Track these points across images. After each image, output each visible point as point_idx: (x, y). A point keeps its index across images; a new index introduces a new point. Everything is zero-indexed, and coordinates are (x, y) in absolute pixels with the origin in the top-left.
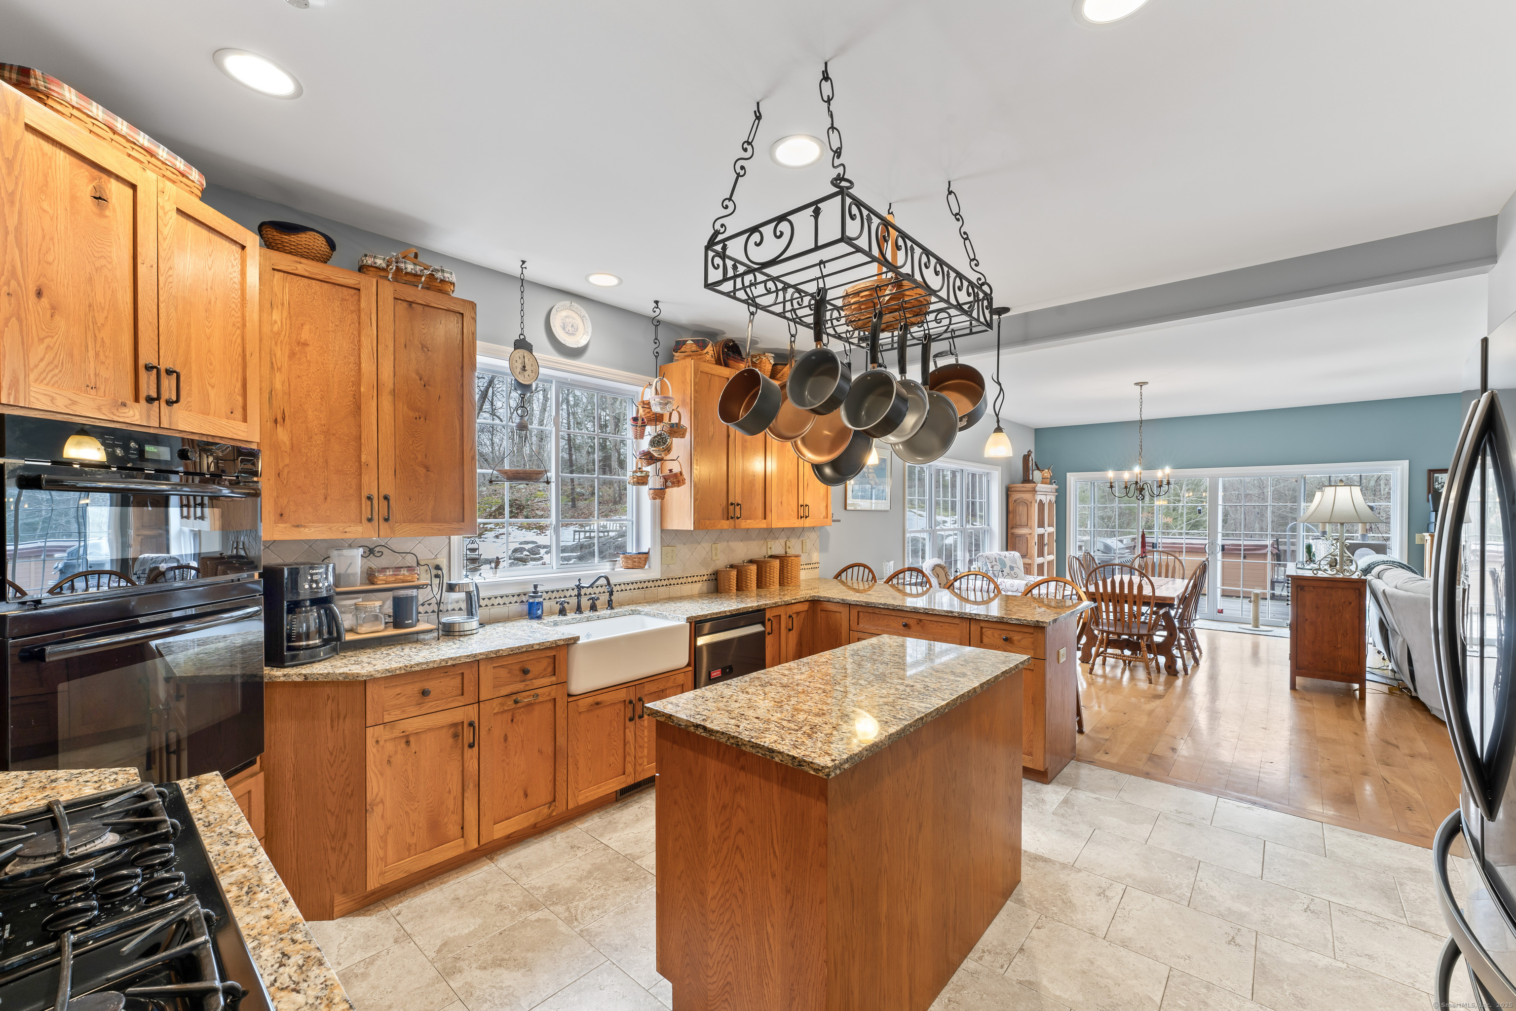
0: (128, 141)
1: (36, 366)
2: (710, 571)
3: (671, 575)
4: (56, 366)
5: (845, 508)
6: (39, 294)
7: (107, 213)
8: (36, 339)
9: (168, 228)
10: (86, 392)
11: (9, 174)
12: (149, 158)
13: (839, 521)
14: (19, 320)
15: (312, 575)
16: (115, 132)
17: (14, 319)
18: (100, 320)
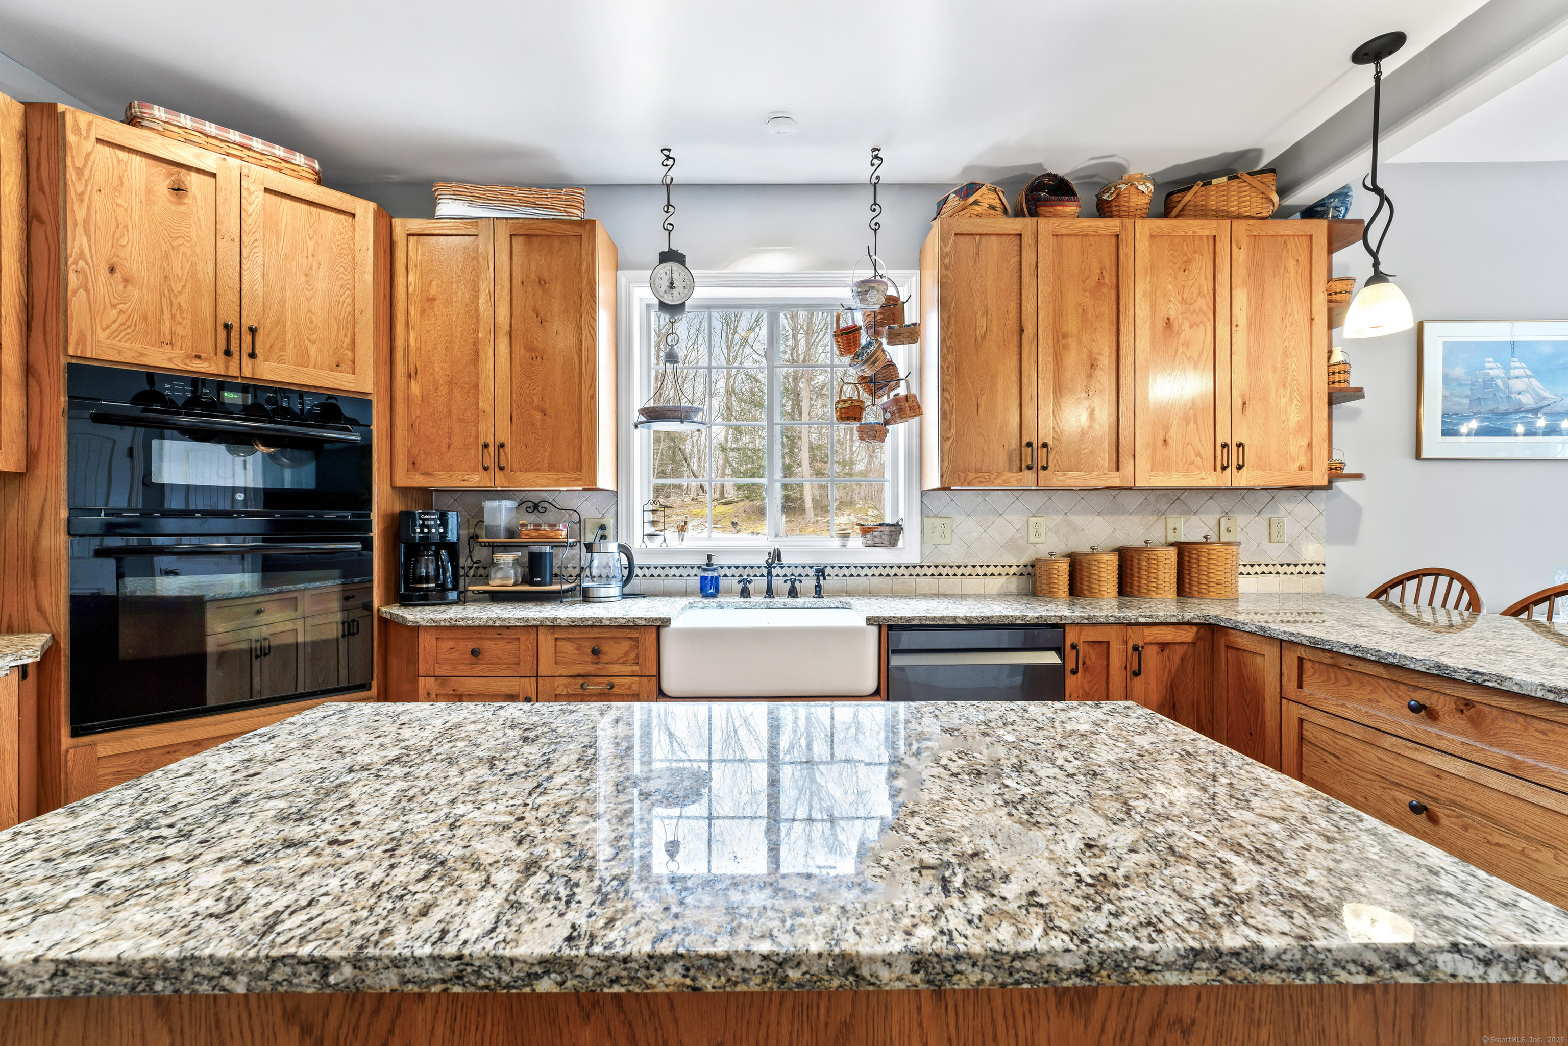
0: (222, 141)
1: (109, 327)
2: (1025, 559)
3: (941, 561)
4: (129, 327)
5: (1418, 456)
6: (112, 270)
7: (186, 201)
8: (108, 306)
9: (253, 206)
10: (159, 347)
11: (79, 179)
12: (246, 152)
13: (1359, 476)
14: (87, 290)
15: (423, 520)
16: (208, 136)
17: (82, 290)
18: (177, 288)
